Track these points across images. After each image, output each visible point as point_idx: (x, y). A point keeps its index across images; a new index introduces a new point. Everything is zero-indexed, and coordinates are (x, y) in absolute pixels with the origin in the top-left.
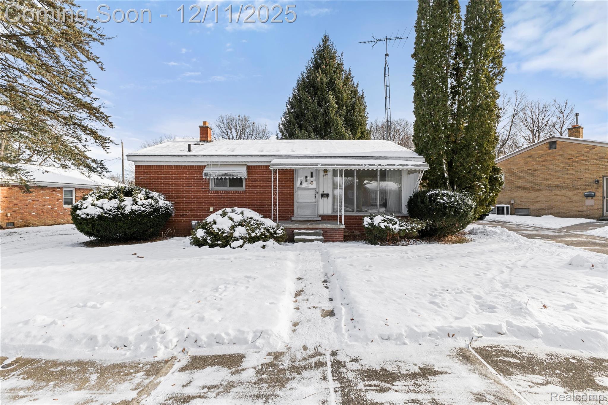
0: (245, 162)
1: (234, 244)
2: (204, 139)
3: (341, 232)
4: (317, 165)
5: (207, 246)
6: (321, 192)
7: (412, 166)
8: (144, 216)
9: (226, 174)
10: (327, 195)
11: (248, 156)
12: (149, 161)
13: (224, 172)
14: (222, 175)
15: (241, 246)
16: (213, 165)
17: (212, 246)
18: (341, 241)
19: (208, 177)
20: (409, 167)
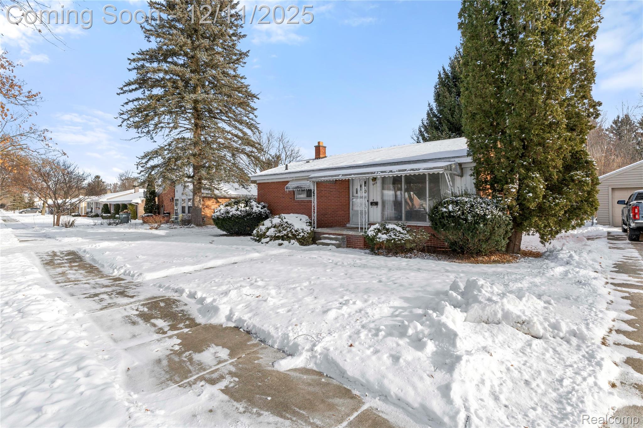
1: (264, 240)
2: (317, 157)
3: (361, 240)
4: (338, 175)
6: (371, 201)
7: (424, 169)
8: (240, 218)
10: (376, 204)
15: (267, 243)
16: (296, 180)
18: (361, 248)
20: (421, 171)
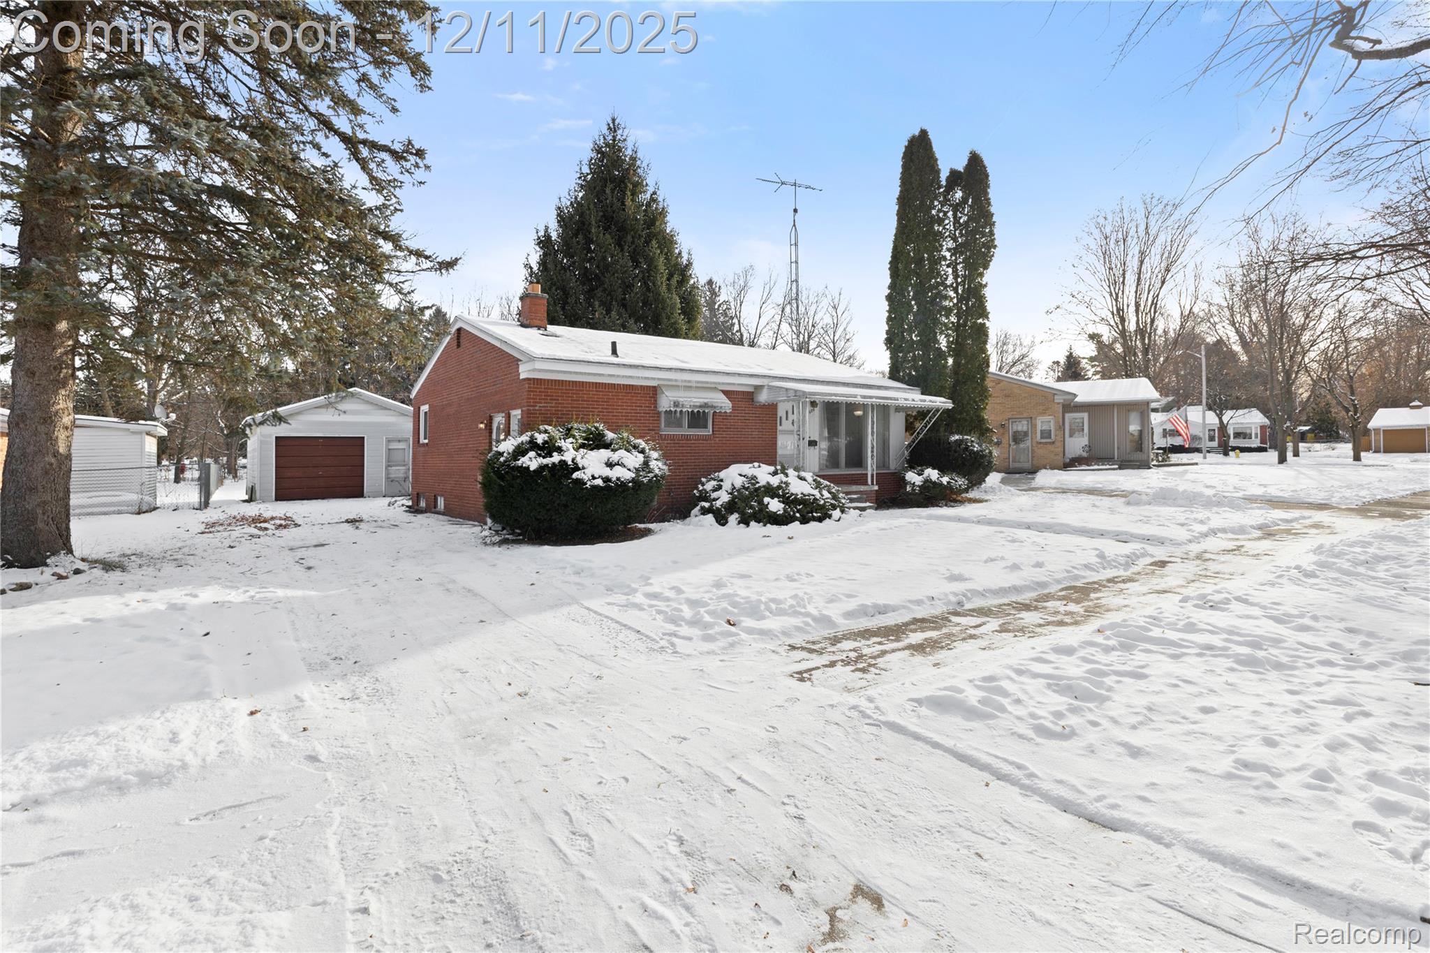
0: (715, 383)
5: (797, 523)
6: (808, 438)
9: (706, 405)
10: (815, 443)
11: (706, 372)
12: (581, 373)
13: (702, 400)
14: (700, 407)
17: (804, 521)
19: (679, 410)
